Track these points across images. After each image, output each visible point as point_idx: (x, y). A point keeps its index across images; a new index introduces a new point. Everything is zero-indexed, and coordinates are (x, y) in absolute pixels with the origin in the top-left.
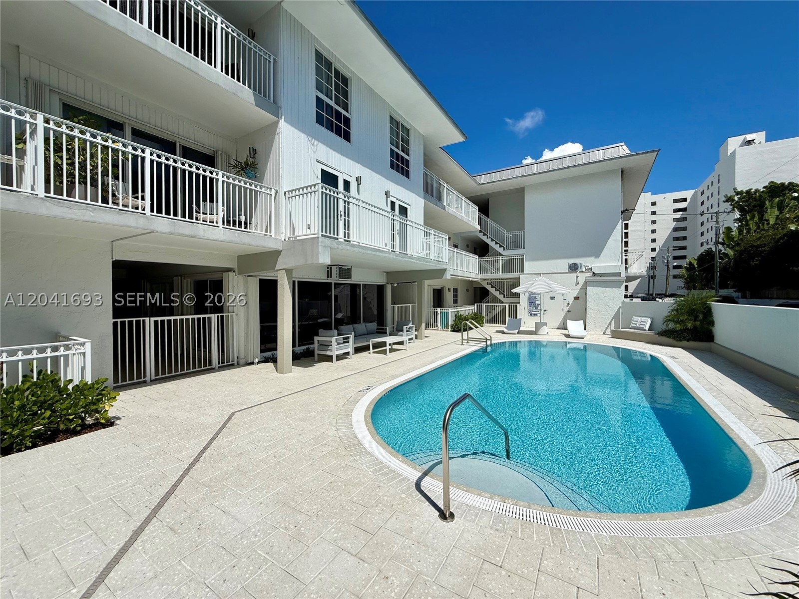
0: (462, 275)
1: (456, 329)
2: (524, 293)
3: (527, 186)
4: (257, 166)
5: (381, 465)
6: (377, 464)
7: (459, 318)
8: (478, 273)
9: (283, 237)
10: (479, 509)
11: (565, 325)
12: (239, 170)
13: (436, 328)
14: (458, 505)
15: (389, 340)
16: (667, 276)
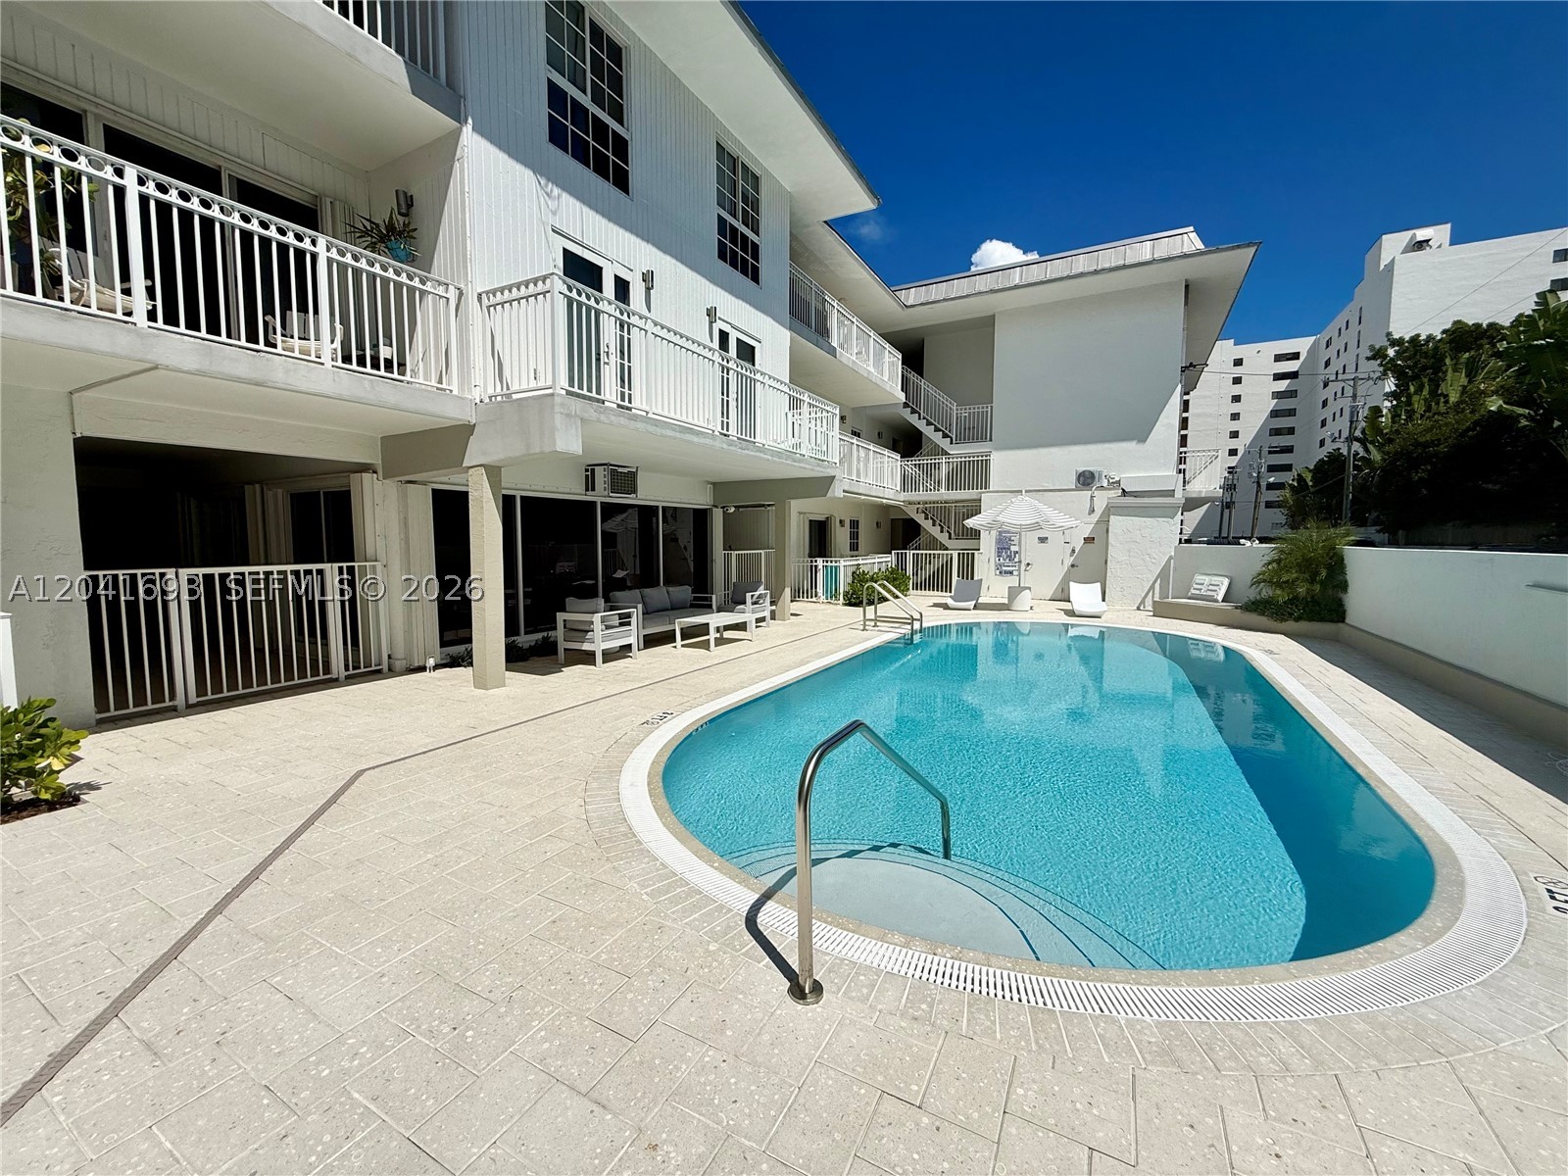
0: (868, 493)
1: (853, 600)
2: (989, 529)
3: (999, 312)
4: (414, 234)
5: (672, 879)
6: (661, 878)
7: (859, 578)
8: (899, 489)
9: (476, 395)
10: (878, 972)
11: (1066, 592)
12: (374, 240)
13: (814, 599)
14: (833, 965)
15: (715, 620)
16: (1256, 501)
